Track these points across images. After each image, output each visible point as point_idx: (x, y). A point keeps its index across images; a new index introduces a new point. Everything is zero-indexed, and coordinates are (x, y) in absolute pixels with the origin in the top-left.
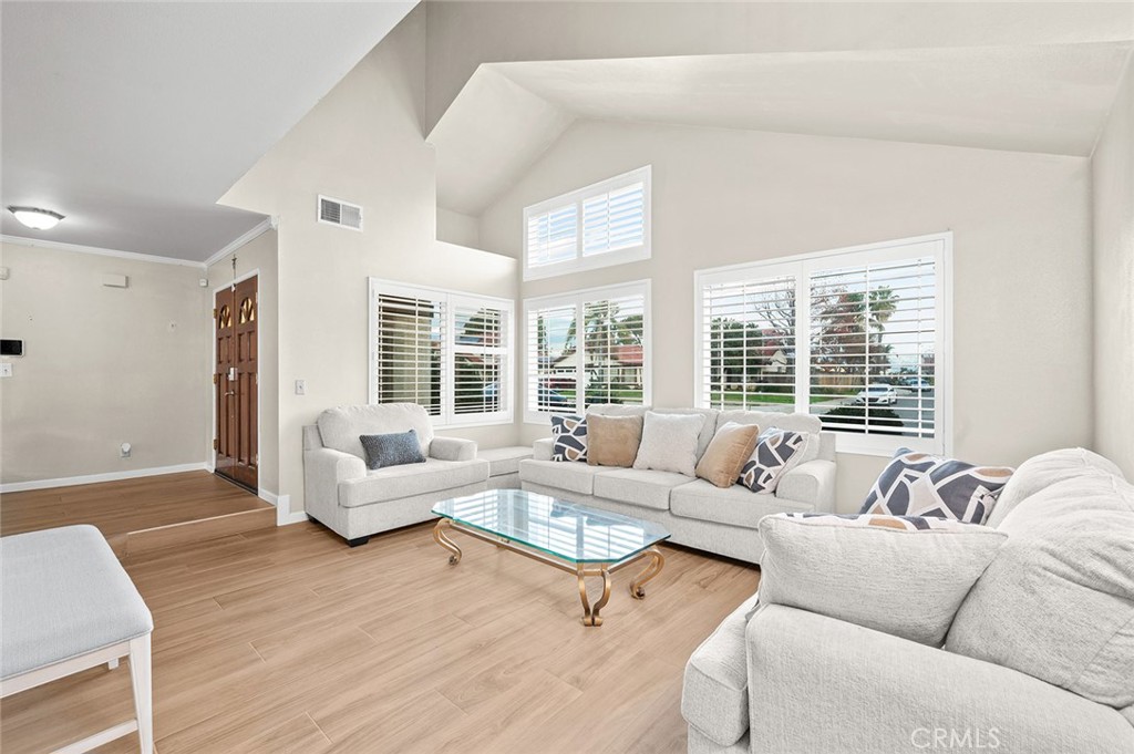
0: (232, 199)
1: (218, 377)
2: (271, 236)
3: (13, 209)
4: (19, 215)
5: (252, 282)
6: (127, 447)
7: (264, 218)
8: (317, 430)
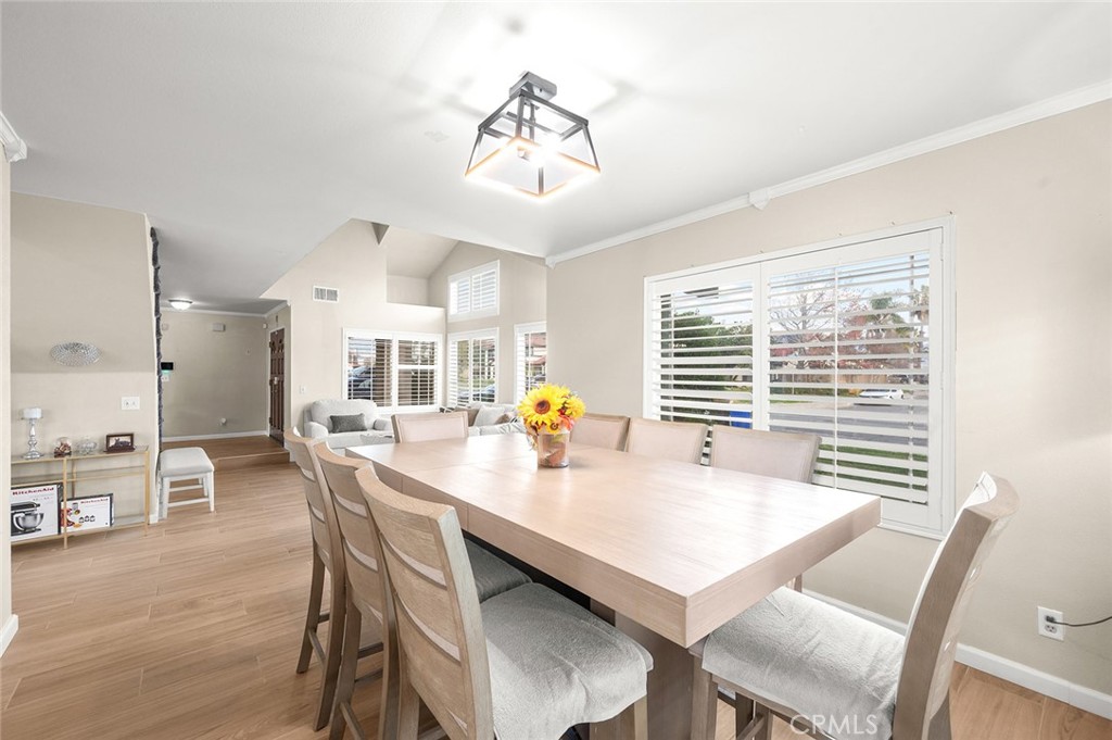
0: (268, 295)
1: (272, 381)
2: (287, 310)
3: (171, 301)
4: (173, 304)
5: (283, 330)
6: (224, 420)
7: (285, 301)
8: (309, 413)
